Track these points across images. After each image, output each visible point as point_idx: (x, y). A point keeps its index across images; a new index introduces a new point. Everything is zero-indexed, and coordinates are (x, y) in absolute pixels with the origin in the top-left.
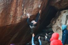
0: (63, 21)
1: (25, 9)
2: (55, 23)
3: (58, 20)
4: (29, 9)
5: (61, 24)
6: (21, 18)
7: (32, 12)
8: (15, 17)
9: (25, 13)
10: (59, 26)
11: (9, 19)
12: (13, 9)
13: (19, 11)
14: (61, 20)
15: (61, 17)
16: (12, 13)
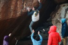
0: (62, 14)
1: (25, 3)
2: (55, 16)
3: (58, 14)
4: (29, 3)
5: (60, 17)
6: (21, 12)
7: (32, 5)
8: (15, 11)
9: (25, 7)
10: (59, 20)
11: (9, 13)
12: (13, 3)
13: (19, 5)
14: (61, 14)
15: (60, 10)
16: (12, 7)
